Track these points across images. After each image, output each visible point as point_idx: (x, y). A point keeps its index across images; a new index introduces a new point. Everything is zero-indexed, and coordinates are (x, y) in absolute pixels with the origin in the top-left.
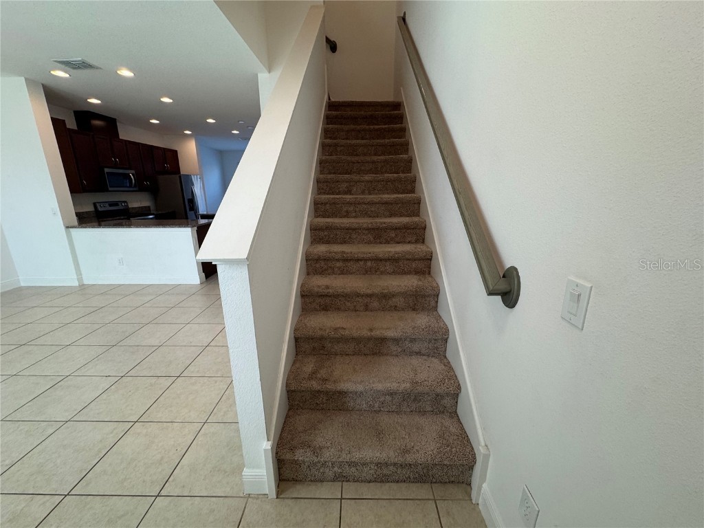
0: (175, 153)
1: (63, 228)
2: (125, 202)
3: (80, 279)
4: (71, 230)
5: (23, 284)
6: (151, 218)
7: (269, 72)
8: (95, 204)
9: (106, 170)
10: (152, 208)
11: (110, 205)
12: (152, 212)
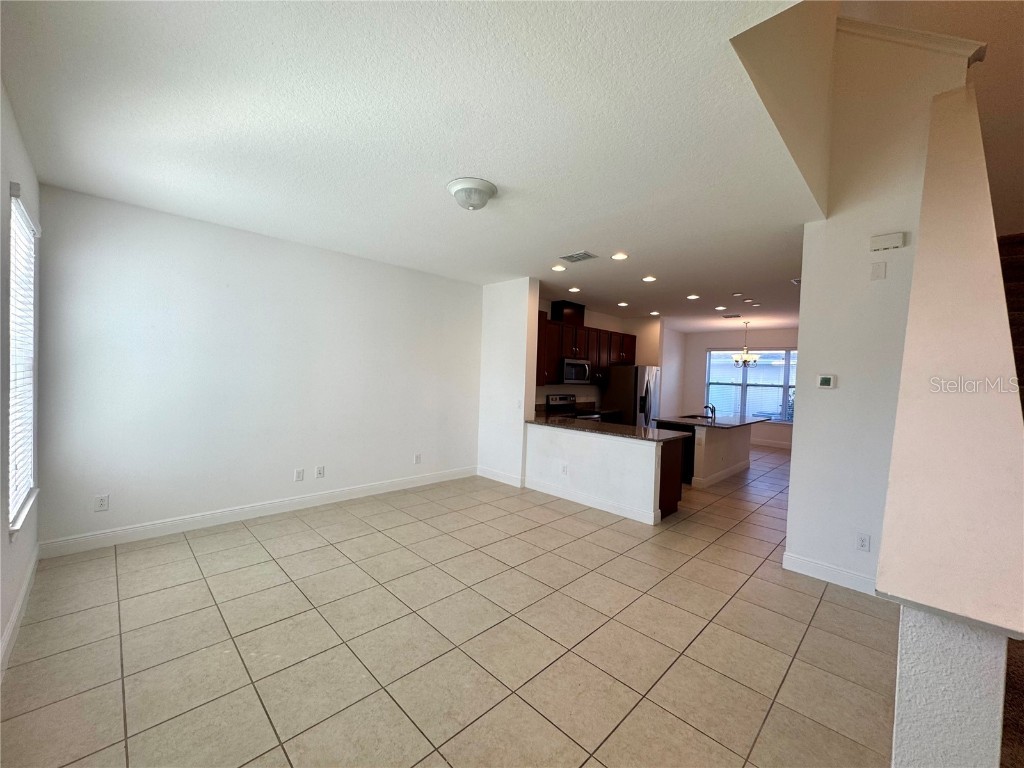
0: (633, 339)
1: (523, 421)
2: (574, 396)
3: (523, 481)
4: (529, 425)
5: (479, 473)
6: (595, 420)
7: (827, 218)
8: (548, 397)
9: (567, 361)
10: (597, 405)
11: (561, 399)
12: (596, 410)
